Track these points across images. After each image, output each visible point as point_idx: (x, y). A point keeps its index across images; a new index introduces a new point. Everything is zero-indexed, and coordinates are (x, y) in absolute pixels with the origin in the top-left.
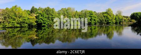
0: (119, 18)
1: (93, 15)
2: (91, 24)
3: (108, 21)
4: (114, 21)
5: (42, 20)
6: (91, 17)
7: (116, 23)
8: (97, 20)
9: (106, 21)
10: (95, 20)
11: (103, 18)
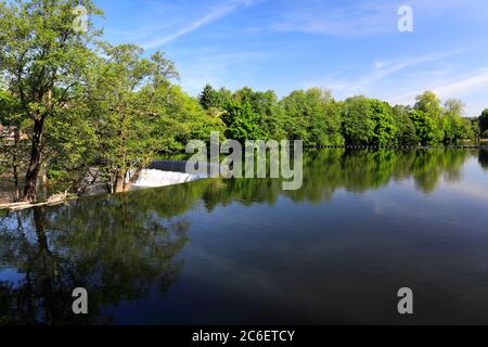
0: (454, 125)
1: (381, 112)
2: (377, 144)
3: (424, 133)
4: (441, 134)
5: (245, 128)
6: (377, 119)
7: (445, 141)
8: (396, 129)
9: (418, 132)
10: (388, 130)
11: (411, 125)
